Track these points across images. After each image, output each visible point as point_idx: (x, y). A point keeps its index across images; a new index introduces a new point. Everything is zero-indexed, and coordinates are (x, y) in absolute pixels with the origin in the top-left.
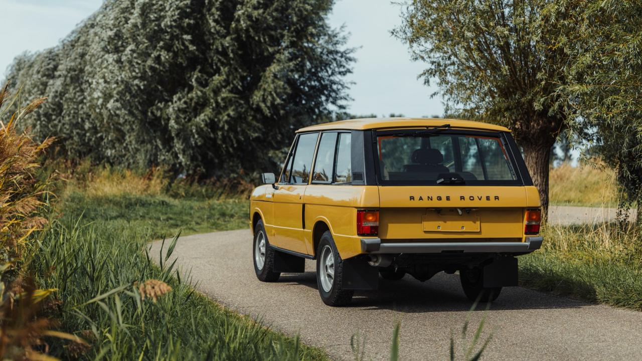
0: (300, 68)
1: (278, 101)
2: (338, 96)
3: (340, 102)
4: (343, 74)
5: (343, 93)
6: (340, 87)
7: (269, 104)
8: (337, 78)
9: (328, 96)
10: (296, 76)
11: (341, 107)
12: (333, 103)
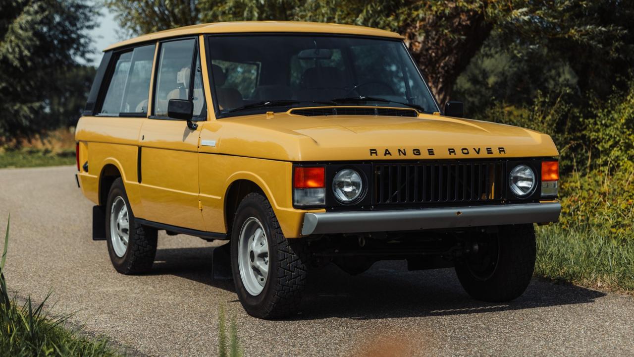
0: (48, 21)
1: (26, 53)
2: (85, 50)
3: (88, 56)
4: (90, 27)
5: (91, 47)
6: (87, 40)
7: (17, 56)
8: (84, 32)
9: (77, 49)
10: (45, 29)
11: (89, 60)
12: (83, 55)
